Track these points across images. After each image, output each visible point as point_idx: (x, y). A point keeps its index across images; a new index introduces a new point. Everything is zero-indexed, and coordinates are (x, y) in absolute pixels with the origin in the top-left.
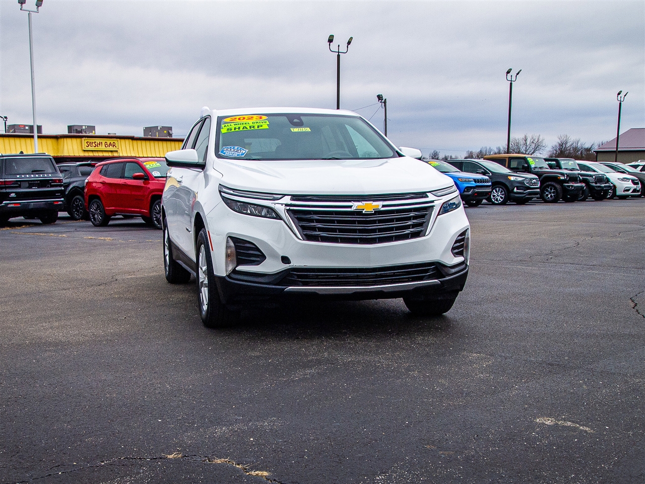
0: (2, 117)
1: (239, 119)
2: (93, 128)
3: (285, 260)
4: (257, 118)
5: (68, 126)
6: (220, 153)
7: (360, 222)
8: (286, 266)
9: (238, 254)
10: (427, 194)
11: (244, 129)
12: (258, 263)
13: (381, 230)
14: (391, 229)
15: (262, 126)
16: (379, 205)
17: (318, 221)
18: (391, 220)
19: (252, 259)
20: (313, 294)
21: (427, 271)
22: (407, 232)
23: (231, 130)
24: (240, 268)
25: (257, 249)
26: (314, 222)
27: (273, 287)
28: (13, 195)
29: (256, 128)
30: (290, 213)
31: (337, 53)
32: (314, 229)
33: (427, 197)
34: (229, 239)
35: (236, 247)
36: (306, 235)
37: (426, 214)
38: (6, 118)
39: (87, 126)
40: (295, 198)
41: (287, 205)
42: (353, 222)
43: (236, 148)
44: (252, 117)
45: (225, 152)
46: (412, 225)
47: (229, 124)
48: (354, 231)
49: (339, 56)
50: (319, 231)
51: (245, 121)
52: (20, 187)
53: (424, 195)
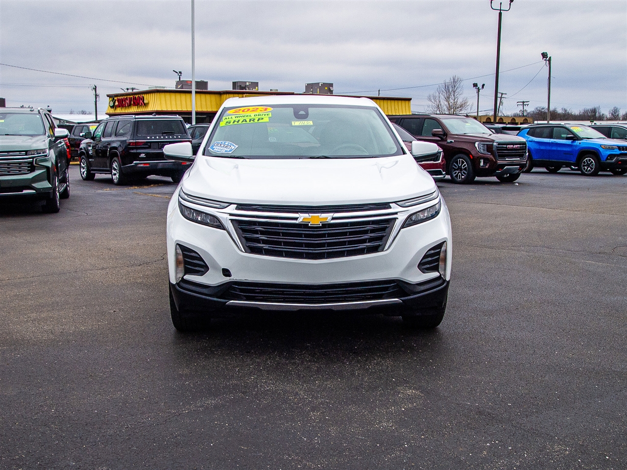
0: (177, 72)
1: (243, 111)
2: (256, 84)
3: (226, 272)
4: (262, 110)
5: (233, 83)
6: (209, 148)
7: (307, 236)
8: (227, 279)
9: (186, 263)
10: (390, 204)
11: (243, 122)
12: (202, 273)
13: (330, 244)
14: (343, 243)
15: (262, 119)
16: (328, 217)
17: (262, 233)
18: (344, 234)
19: (197, 268)
20: (256, 310)
21: (386, 289)
22: (362, 246)
23: (230, 123)
24: (187, 277)
25: (201, 259)
26: (258, 234)
27: (215, 299)
28: (143, 155)
29: (256, 121)
30: (234, 222)
31: (499, 11)
32: (258, 241)
33: (390, 208)
34: (178, 246)
35: (185, 256)
36: (249, 247)
37: (386, 227)
38: (180, 72)
39: (251, 82)
40: (241, 207)
41: (231, 215)
42: (300, 235)
43: (227, 143)
44: (257, 109)
45: (214, 147)
46: (369, 239)
47: (230, 117)
48: (300, 245)
49: (500, 14)
50: (263, 243)
51: (248, 113)
52: (149, 147)
53: (386, 206)
